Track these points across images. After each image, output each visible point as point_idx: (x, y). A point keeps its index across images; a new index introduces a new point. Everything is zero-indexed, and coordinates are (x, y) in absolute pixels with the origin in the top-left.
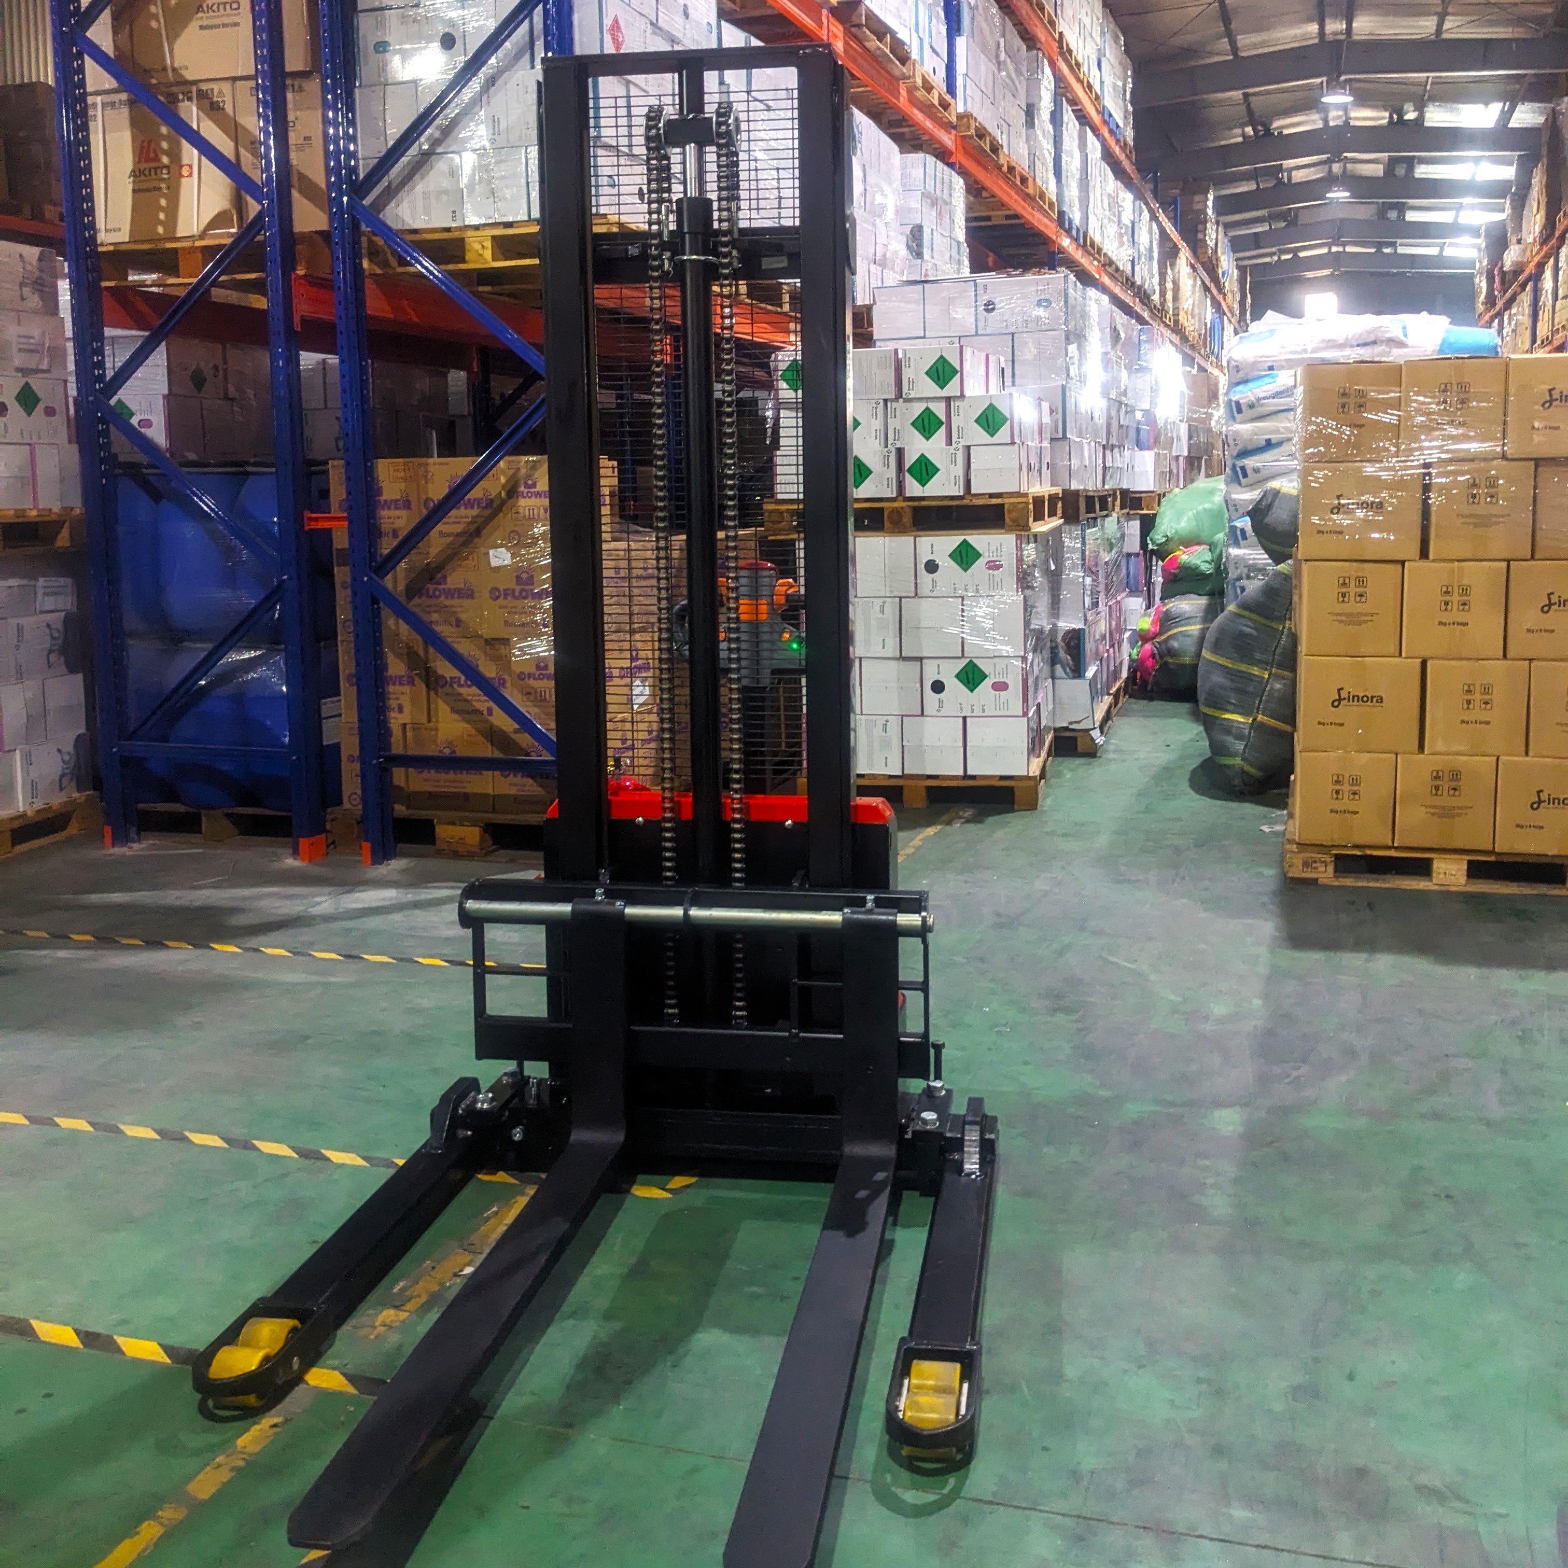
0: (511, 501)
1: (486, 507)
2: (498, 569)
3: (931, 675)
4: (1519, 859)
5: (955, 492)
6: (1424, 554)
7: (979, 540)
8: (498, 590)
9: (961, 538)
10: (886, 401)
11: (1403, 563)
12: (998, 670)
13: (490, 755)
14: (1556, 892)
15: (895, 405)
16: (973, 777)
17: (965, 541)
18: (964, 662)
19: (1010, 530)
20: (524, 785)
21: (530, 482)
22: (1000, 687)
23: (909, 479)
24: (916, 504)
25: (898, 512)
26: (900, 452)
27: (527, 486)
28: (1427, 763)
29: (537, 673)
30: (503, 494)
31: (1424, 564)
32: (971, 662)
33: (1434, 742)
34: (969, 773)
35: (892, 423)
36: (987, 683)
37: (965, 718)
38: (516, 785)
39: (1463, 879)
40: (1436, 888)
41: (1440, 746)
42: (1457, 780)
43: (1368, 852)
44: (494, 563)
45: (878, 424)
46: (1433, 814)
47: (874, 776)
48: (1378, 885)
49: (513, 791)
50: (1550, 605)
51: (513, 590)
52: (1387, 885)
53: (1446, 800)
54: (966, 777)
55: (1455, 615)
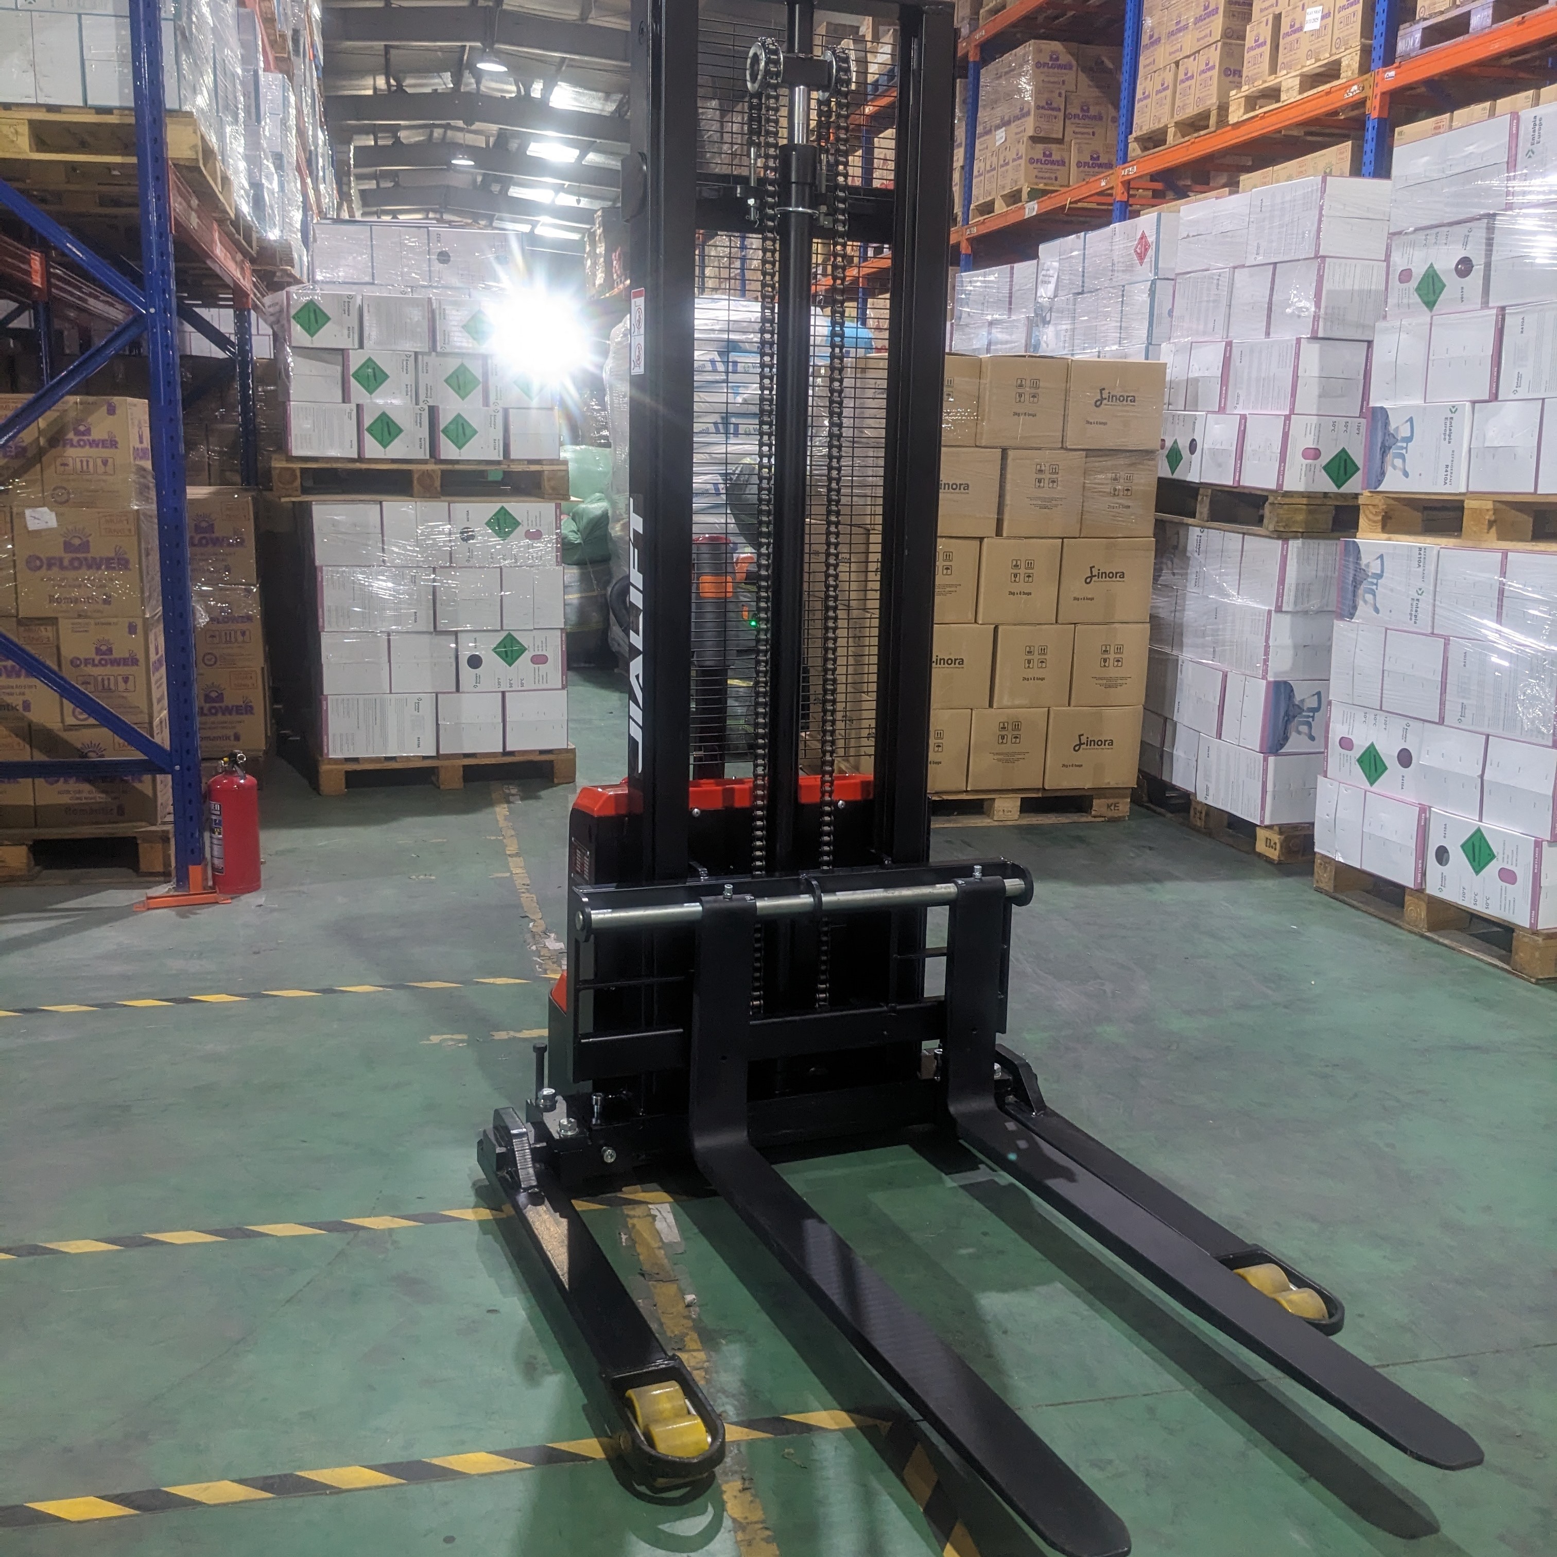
0: (53, 452)
1: (16, 456)
2: (37, 533)
3: (469, 648)
4: (1058, 794)
5: (496, 458)
6: (999, 533)
7: (518, 508)
8: (38, 558)
9: (499, 505)
10: (416, 354)
11: (981, 539)
12: (538, 643)
13: (28, 758)
14: (1084, 819)
15: (426, 358)
16: (512, 753)
17: (503, 508)
18: (504, 634)
19: (551, 499)
20: (79, 792)
21: (82, 428)
22: (539, 660)
23: (444, 441)
24: (449, 467)
25: (428, 475)
26: (433, 412)
27: (77, 433)
28: (996, 715)
29: (98, 658)
30: (42, 441)
31: (998, 540)
32: (509, 635)
33: (1003, 697)
34: (508, 749)
35: (424, 379)
36: (526, 657)
37: (503, 693)
38: (68, 792)
39: (1016, 813)
40: (996, 824)
41: (1006, 701)
42: (1019, 730)
43: (945, 797)
44: (32, 525)
45: (409, 379)
46: (999, 760)
47: (408, 758)
48: (951, 825)
49: (65, 799)
50: (1092, 577)
51: (61, 560)
52: (959, 825)
53: (1008, 747)
54: (505, 753)
55: (1022, 586)
